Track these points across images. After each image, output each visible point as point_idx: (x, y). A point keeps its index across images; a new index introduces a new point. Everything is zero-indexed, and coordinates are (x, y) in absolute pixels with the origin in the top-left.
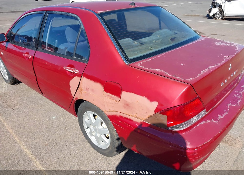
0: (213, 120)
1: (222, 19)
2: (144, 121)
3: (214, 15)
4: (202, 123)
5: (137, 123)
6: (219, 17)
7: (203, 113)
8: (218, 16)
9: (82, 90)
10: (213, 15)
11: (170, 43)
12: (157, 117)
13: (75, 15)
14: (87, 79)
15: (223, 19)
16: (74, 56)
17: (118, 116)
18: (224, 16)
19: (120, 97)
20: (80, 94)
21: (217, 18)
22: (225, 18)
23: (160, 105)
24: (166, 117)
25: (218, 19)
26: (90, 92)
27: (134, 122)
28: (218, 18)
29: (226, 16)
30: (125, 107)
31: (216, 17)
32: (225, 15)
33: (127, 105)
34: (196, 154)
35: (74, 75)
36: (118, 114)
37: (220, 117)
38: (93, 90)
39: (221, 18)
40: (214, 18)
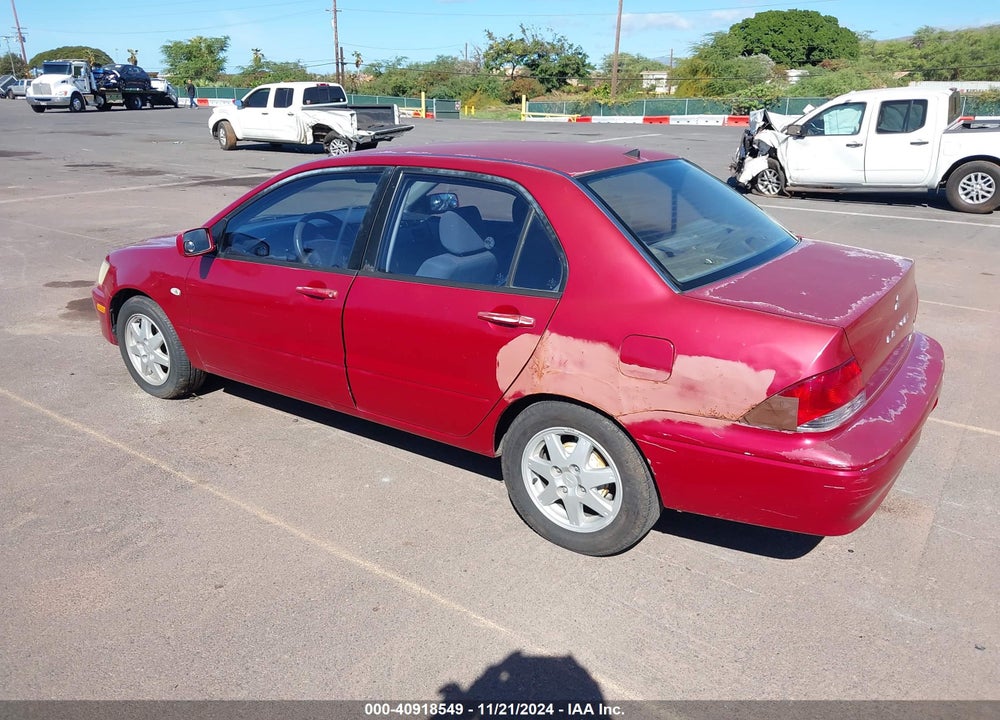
0: (880, 418)
1: (781, 194)
2: (737, 423)
3: (754, 181)
4: (862, 422)
5: (715, 429)
6: (770, 186)
7: (858, 402)
8: (766, 183)
9: (543, 368)
10: (749, 182)
11: (748, 252)
12: (774, 406)
13: (508, 181)
14: (564, 339)
15: (785, 195)
16: (511, 282)
17: (659, 421)
18: (786, 186)
19: (670, 370)
20: (536, 379)
21: (764, 190)
22: (790, 192)
23: (780, 374)
24: (796, 400)
25: (767, 193)
26: (571, 369)
27: (707, 428)
28: (769, 190)
29: (792, 185)
30: (681, 395)
31: (761, 187)
32: (790, 182)
33: (690, 388)
34: (865, 480)
35: (516, 330)
36: (658, 417)
37: (893, 413)
38: (581, 364)
39: (777, 191)
40: (753, 190)
